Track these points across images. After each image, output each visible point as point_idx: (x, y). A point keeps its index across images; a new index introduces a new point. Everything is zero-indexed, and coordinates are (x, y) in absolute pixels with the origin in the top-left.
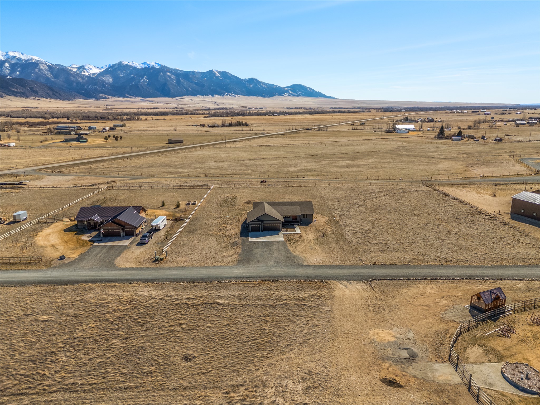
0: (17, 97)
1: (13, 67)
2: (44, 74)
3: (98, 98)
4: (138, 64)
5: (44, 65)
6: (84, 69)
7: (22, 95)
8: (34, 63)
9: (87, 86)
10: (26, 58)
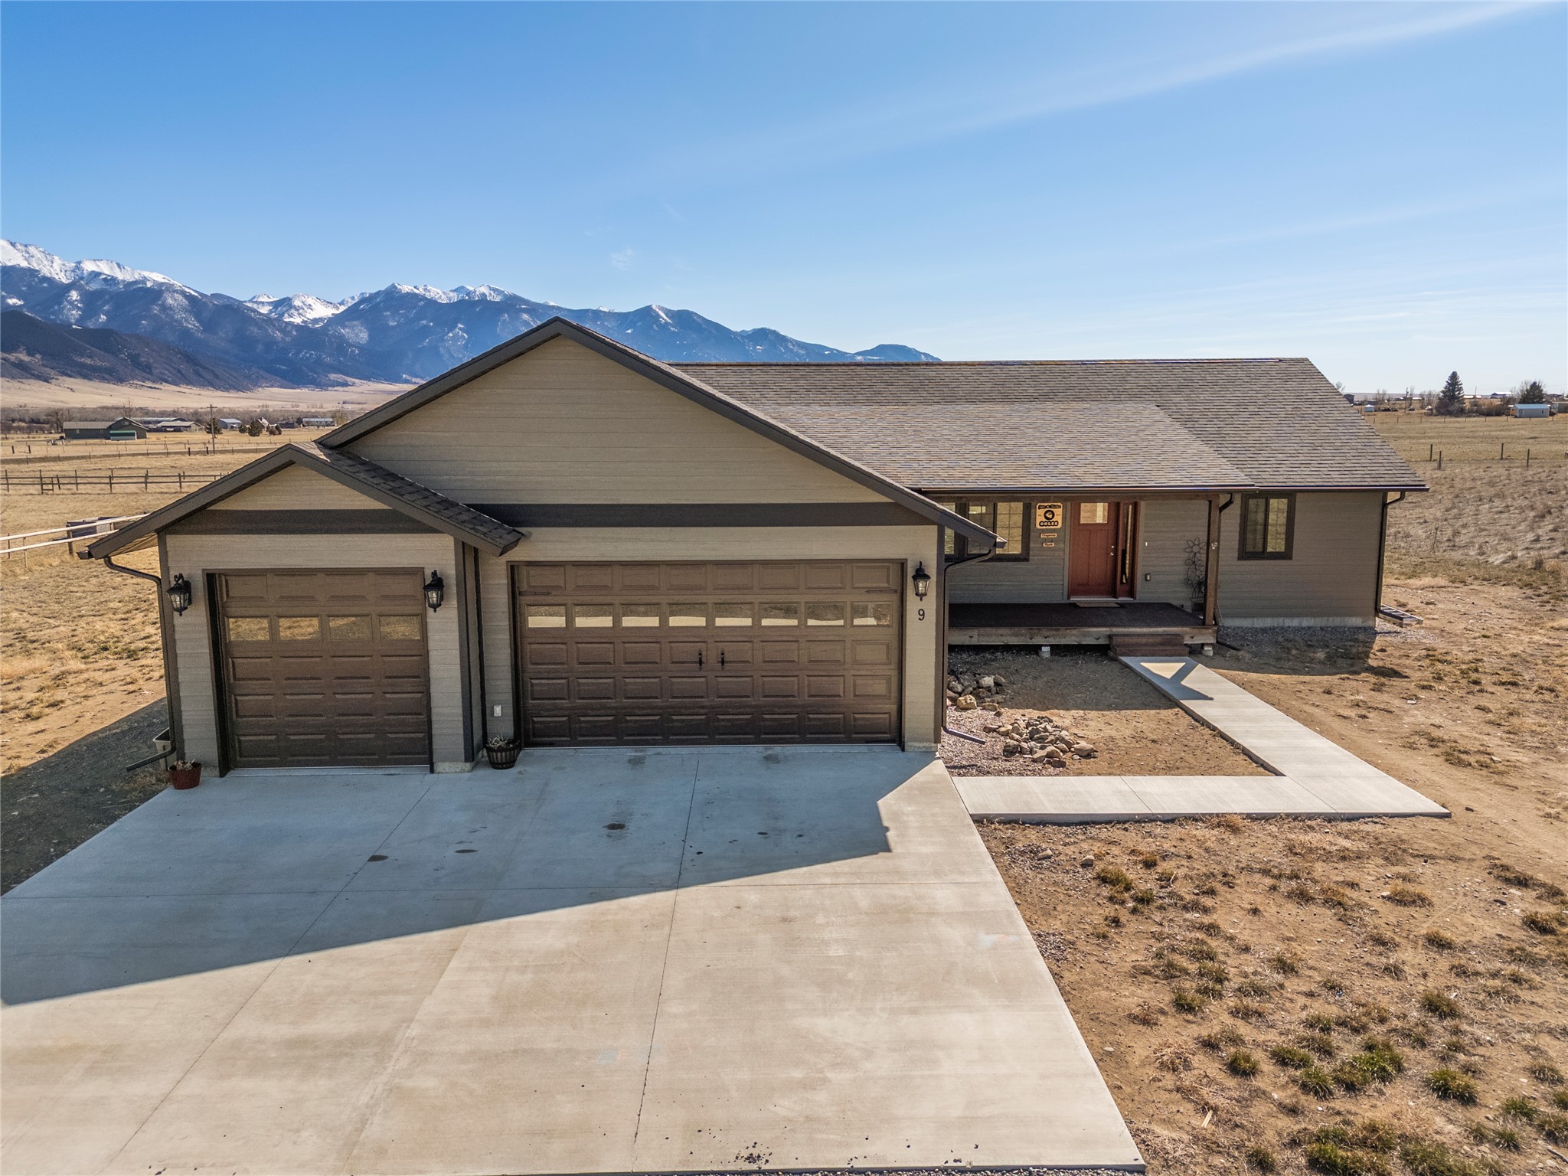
0: (90, 380)
1: (91, 301)
2: (176, 321)
3: (323, 386)
4: (441, 292)
5: (176, 295)
6: (291, 307)
7: (106, 376)
8: (149, 289)
9: (293, 351)
10: (129, 278)
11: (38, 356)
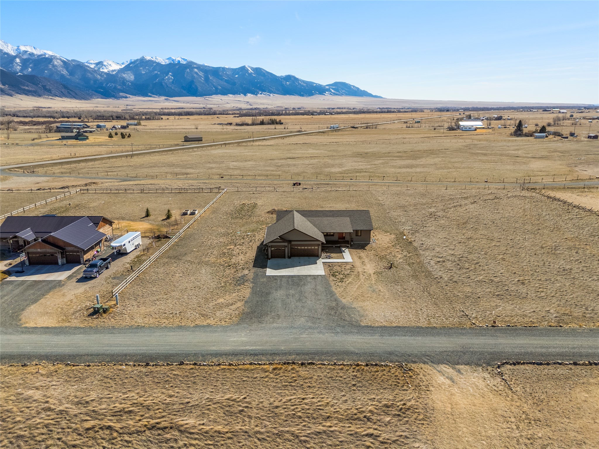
0: (28, 95)
1: (25, 63)
2: (59, 71)
3: (117, 98)
4: (162, 60)
5: (58, 61)
6: (103, 65)
7: (34, 94)
8: (47, 58)
9: (105, 84)
10: (39, 53)
11: (7, 86)
